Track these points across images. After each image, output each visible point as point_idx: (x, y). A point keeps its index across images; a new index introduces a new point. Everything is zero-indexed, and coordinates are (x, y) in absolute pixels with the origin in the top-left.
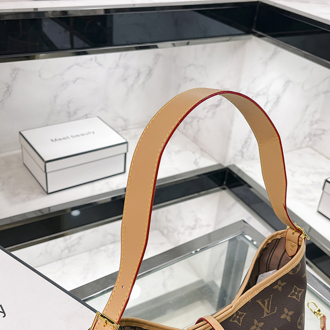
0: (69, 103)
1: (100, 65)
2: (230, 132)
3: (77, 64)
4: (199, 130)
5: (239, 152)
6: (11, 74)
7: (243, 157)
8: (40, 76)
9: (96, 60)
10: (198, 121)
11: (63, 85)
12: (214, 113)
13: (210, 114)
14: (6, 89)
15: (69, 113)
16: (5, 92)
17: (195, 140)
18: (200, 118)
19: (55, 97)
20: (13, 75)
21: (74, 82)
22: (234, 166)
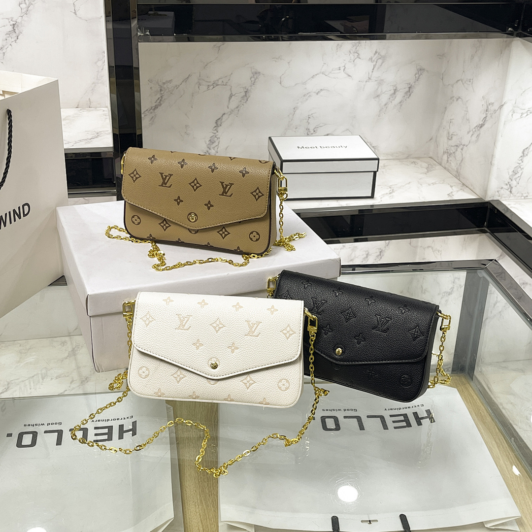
0: (309, 118)
1: (349, 76)
2: (493, 155)
3: (323, 73)
4: (462, 160)
5: (506, 184)
6: (251, 78)
7: (511, 192)
8: (280, 83)
9: (344, 70)
10: (462, 149)
11: (304, 96)
12: (478, 136)
13: (474, 138)
14: (243, 94)
15: (308, 129)
16: (243, 97)
17: (458, 175)
18: (464, 145)
19: (294, 109)
20: (253, 79)
21: (317, 94)
22: (498, 202)
